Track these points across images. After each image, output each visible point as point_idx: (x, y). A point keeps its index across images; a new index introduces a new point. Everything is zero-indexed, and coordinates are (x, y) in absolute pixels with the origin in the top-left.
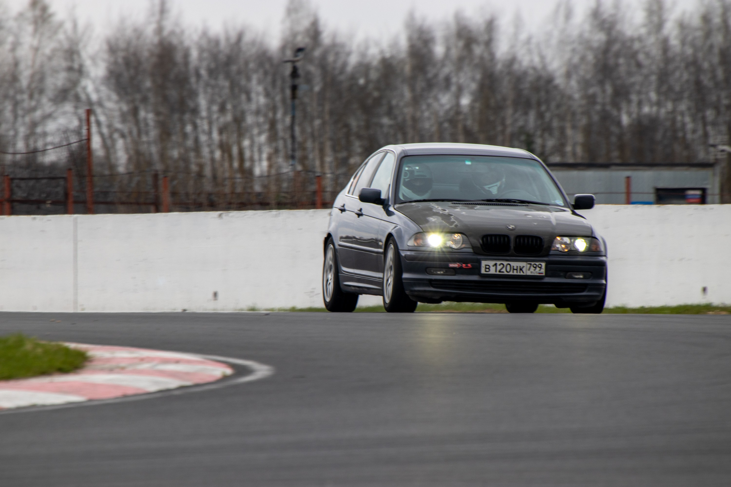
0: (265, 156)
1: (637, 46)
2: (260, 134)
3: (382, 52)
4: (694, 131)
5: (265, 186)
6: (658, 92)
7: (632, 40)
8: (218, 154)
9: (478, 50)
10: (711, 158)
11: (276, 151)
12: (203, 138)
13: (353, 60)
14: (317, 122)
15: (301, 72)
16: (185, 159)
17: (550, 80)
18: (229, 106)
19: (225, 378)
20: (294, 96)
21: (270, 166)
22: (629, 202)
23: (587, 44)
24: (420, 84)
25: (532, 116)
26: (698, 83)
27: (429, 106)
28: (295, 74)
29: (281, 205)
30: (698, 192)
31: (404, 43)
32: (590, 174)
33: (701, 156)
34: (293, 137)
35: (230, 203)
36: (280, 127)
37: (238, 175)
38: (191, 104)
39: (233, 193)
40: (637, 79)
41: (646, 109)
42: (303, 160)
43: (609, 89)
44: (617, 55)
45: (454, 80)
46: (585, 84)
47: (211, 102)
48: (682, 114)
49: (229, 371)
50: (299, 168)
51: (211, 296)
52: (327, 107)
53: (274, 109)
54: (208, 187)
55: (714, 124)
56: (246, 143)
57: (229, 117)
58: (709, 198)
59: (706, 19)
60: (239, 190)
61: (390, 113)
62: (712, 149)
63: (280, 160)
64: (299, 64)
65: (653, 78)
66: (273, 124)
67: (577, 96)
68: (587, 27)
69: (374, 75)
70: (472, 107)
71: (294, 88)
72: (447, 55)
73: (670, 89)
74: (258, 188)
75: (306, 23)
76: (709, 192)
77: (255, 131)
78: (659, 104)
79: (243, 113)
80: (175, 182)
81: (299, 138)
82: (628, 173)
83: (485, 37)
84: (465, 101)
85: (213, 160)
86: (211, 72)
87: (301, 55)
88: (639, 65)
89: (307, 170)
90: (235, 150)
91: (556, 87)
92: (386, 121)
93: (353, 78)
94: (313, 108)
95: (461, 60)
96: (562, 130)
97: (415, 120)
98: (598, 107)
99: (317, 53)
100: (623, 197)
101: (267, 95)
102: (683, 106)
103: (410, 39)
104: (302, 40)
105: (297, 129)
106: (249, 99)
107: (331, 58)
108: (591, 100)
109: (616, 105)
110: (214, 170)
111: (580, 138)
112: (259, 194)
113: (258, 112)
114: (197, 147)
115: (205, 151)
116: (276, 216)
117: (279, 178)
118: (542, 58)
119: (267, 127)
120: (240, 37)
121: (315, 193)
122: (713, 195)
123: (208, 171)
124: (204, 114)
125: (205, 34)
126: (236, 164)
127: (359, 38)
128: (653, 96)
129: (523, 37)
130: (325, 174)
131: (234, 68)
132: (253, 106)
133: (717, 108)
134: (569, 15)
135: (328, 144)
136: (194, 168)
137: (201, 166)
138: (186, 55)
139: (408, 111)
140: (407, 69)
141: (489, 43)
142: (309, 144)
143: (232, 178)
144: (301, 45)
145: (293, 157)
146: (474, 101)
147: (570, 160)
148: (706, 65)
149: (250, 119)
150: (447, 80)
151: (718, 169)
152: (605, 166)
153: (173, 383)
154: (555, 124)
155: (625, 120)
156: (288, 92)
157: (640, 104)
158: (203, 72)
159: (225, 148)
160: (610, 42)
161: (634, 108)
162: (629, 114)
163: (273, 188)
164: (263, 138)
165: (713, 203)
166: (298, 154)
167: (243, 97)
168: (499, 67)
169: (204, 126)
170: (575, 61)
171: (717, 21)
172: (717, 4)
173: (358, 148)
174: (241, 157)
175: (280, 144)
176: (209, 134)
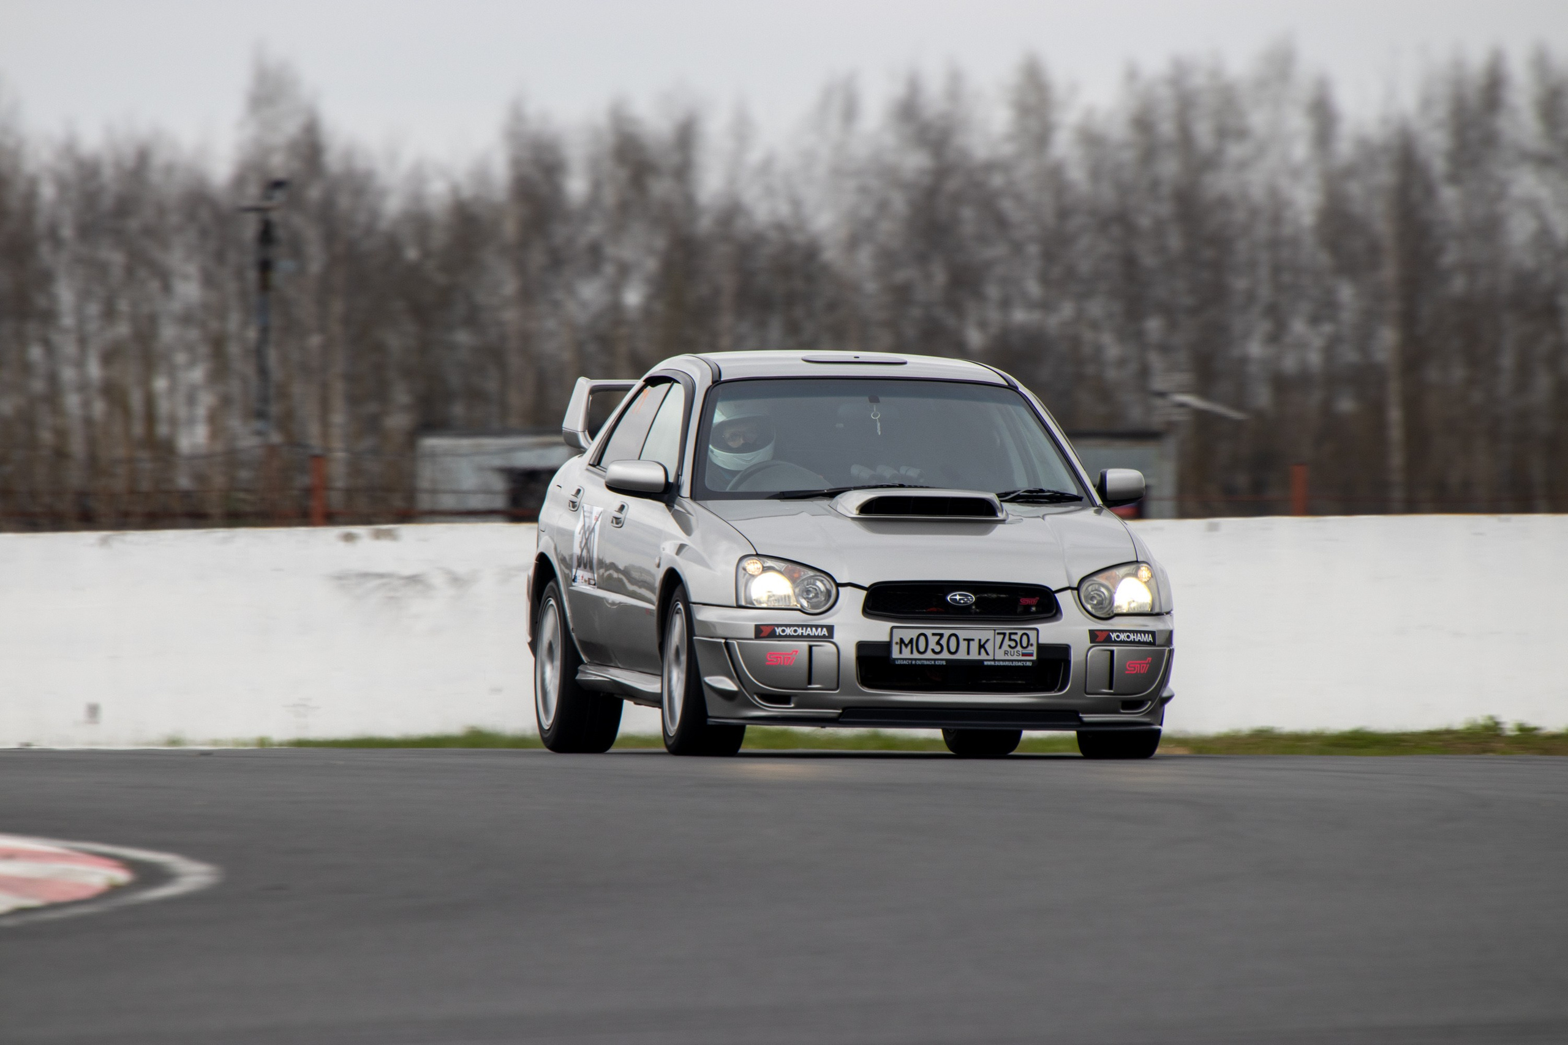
0: (201, 411)
1: (997, 180)
2: (192, 364)
3: (455, 190)
4: (1122, 362)
5: (201, 478)
6: (1044, 279)
7: (990, 167)
8: (99, 407)
9: (660, 188)
10: (1156, 421)
11: (226, 401)
12: (68, 374)
13: (393, 206)
14: (315, 340)
15: (280, 233)
16: (27, 417)
17: (811, 252)
18: (123, 306)
19: (115, 890)
20: (265, 286)
21: (213, 437)
23: (889, 174)
24: (537, 258)
26: (1130, 262)
27: (556, 304)
28: (266, 235)
29: (234, 518)
31: (500, 172)
33: (1136, 415)
34: (263, 372)
35: (126, 515)
36: (234, 349)
37: (143, 454)
38: (41, 302)
39: (133, 492)
40: (998, 251)
41: (1020, 316)
42: (286, 422)
43: (940, 277)
44: (957, 199)
45: (610, 250)
46: (888, 259)
47: (84, 295)
48: (1095, 326)
49: (121, 876)
50: (276, 438)
51: (81, 714)
52: (337, 307)
53: (221, 313)
54: (75, 477)
55: (1165, 348)
56: (161, 384)
57: (122, 330)
58: (1153, 506)
59: (1143, 123)
60: (145, 485)
61: (473, 319)
62: (1159, 402)
63: (235, 423)
64: (275, 216)
65: (1033, 249)
66: (219, 344)
67: (871, 286)
68: (890, 140)
69: (439, 239)
70: (647, 312)
71: (265, 267)
72: (594, 200)
73: (1071, 273)
74: (184, 482)
75: (291, 128)
76: (1154, 493)
77: (181, 358)
78: (1046, 306)
79: (153, 320)
81: (277, 373)
83: (675, 159)
84: (633, 297)
85: (88, 422)
86: (87, 231)
87: (279, 196)
88: (1002, 223)
89: (294, 441)
90: (136, 399)
91: (825, 268)
92: (463, 337)
93: (393, 245)
94: (305, 309)
95: (624, 207)
97: (526, 337)
98: (916, 312)
99: (314, 193)
101: (208, 281)
102: (1096, 308)
103: (516, 163)
104: (279, 165)
105: (273, 356)
106: (167, 288)
107: (344, 202)
108: (902, 295)
109: (955, 306)
110: (92, 442)
112: (186, 494)
113: (186, 319)
114: (53, 397)
115: (72, 401)
116: (224, 541)
117: (232, 459)
118: (796, 203)
119: (203, 350)
120: (143, 157)
121: (308, 492)
122: (1161, 499)
123: (77, 446)
124: (68, 321)
125: (69, 149)
126: (138, 429)
127: (407, 160)
128: (1034, 288)
129: (755, 156)
130: (329, 450)
131: (133, 224)
132: (176, 305)
133: (1168, 311)
134: (850, 112)
135: (339, 388)
136: (46, 436)
137: (61, 434)
138: (31, 195)
139: (510, 315)
140: (510, 228)
141: (684, 171)
142: (297, 389)
143: (131, 460)
144: (280, 174)
145: (261, 415)
146: (651, 298)
148: (1144, 222)
149: (168, 332)
150: (595, 254)
151: (1171, 445)
155: (975, 338)
156: (252, 275)
157: (1006, 304)
158: (67, 232)
159: (112, 392)
160: (942, 172)
161: (994, 316)
162: (983, 325)
163: (219, 481)
164: (197, 374)
165: (1161, 516)
166: (274, 409)
167: (154, 285)
168: (705, 225)
169: (69, 347)
170: (867, 211)
171: (1167, 128)
172: (1164, 93)
173: (402, 395)
174: (150, 417)
175: (235, 387)
176: (80, 364)
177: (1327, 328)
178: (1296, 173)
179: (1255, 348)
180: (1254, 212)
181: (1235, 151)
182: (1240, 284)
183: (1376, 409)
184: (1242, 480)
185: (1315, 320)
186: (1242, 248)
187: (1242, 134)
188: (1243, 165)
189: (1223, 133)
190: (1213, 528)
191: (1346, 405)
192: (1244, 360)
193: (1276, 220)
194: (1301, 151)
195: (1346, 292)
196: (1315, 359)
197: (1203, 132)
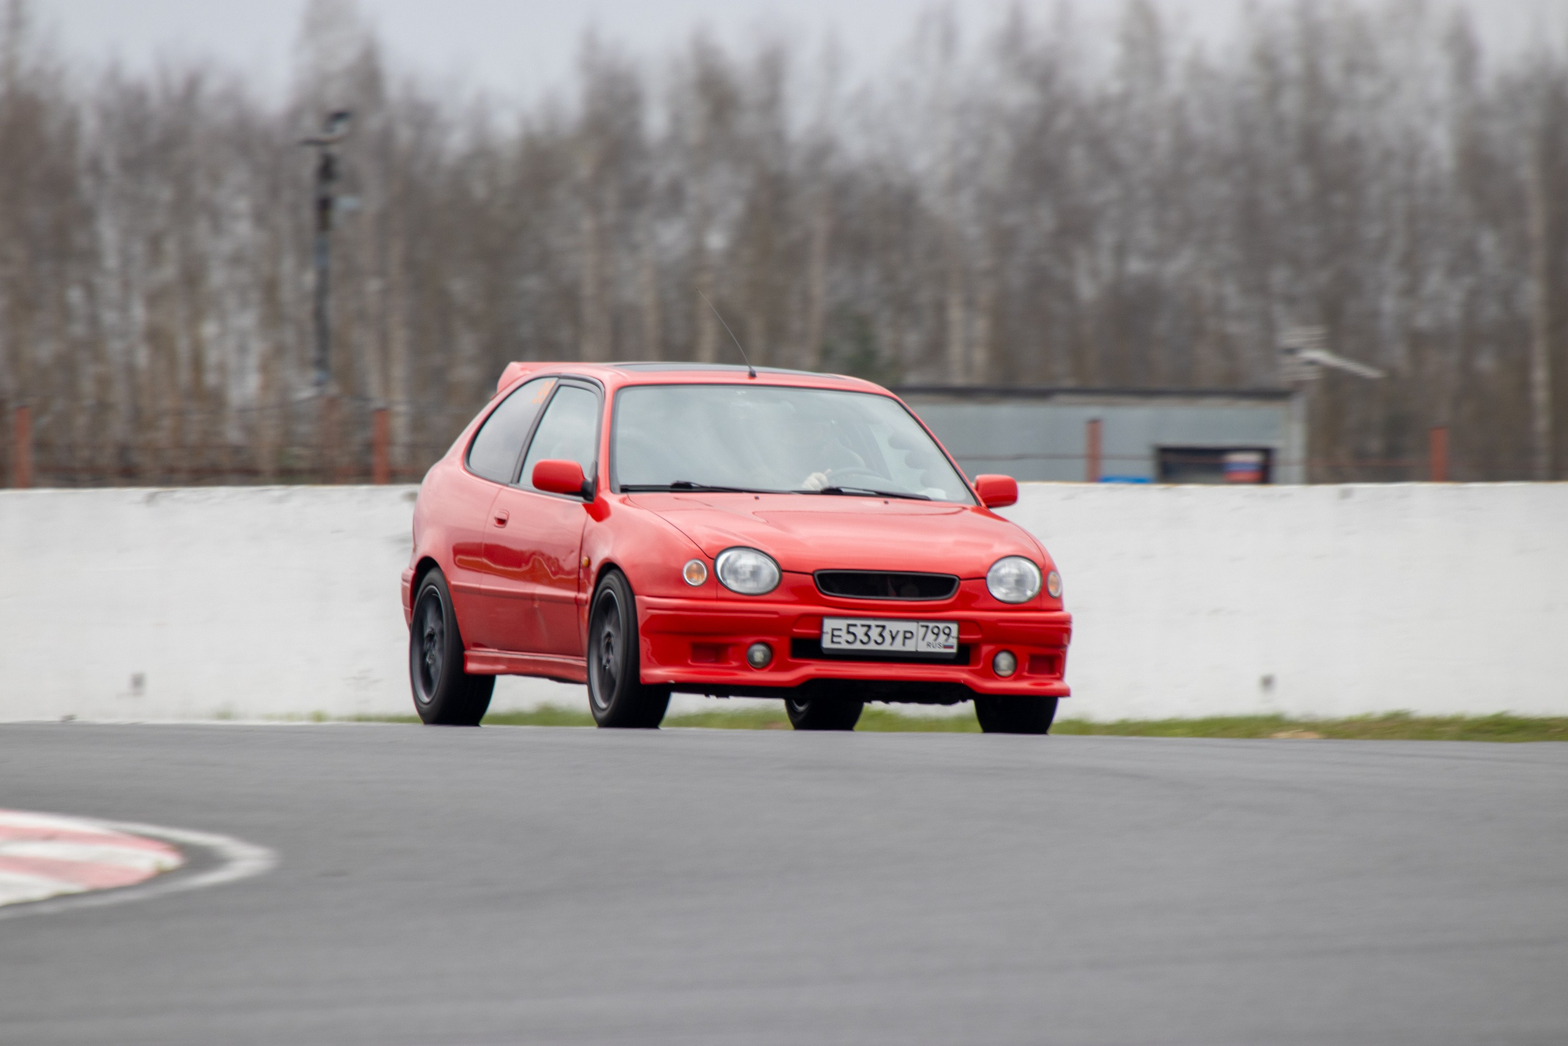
0: (253, 360)
1: (1108, 120)
2: (242, 308)
3: (524, 123)
4: (1245, 315)
5: (250, 430)
6: (1158, 226)
7: (1104, 104)
8: (142, 357)
9: (748, 124)
10: (1282, 378)
11: (279, 351)
12: (110, 317)
14: (373, 285)
15: (341, 167)
16: (67, 364)
17: (910, 193)
18: (170, 246)
19: (162, 875)
20: (324, 225)
21: (265, 387)
22: (1095, 476)
23: (992, 111)
24: (610, 196)
25: (871, 277)
27: (635, 246)
28: (327, 170)
29: (288, 475)
30: (1253, 458)
31: (573, 105)
32: (1007, 412)
33: (1260, 371)
34: (322, 319)
35: (172, 469)
36: (287, 293)
37: (192, 405)
38: (80, 239)
39: (178, 445)
40: (1110, 191)
41: (1136, 266)
42: (346, 374)
43: (1046, 219)
44: (1067, 138)
45: (693, 189)
46: (992, 203)
47: (128, 233)
48: (1215, 276)
49: (170, 860)
50: (333, 389)
51: (125, 685)
52: (397, 249)
53: (274, 256)
54: (118, 429)
55: (1290, 300)
56: (209, 330)
57: (169, 272)
58: (1280, 471)
59: (1266, 57)
60: (193, 437)
61: (544, 265)
62: (1287, 360)
63: (289, 371)
64: (335, 150)
65: (1145, 195)
66: (270, 288)
67: (973, 231)
68: (993, 74)
69: (505, 177)
70: (732, 255)
71: (324, 205)
72: (674, 140)
73: (1189, 219)
74: (233, 435)
75: (347, 55)
76: (1280, 457)
77: (231, 301)
78: (1162, 254)
79: (202, 261)
80: (45, 420)
81: (335, 320)
82: (1093, 410)
83: (764, 93)
84: (717, 240)
85: (131, 370)
86: (133, 166)
87: (341, 128)
88: (1113, 167)
89: (353, 389)
90: (183, 346)
91: (924, 212)
92: (532, 283)
93: (459, 182)
94: (365, 251)
95: (708, 146)
96: (940, 307)
97: (605, 283)
98: (1021, 260)
99: (373, 124)
100: (1081, 465)
101: (260, 218)
103: (589, 96)
104: (336, 97)
105: (332, 304)
106: (218, 228)
107: (404, 135)
108: (1006, 239)
109: (1062, 253)
110: (134, 392)
111: (981, 326)
112: (237, 450)
113: (236, 260)
114: (94, 345)
115: (115, 347)
116: (280, 500)
117: (288, 413)
118: (893, 140)
119: (255, 296)
120: (193, 85)
121: (370, 447)
122: (1289, 463)
123: (119, 394)
124: (111, 262)
125: (113, 75)
126: (184, 376)
127: (470, 90)
128: (1146, 234)
129: (850, 85)
130: (390, 403)
131: (180, 157)
132: (225, 246)
133: (1296, 262)
134: (949, 44)
135: (400, 336)
136: (87, 386)
137: (105, 383)
138: (72, 126)
139: (585, 259)
140: (584, 169)
141: (772, 105)
142: (356, 335)
143: (178, 412)
144: (336, 106)
145: (320, 364)
146: (736, 241)
147: (958, 380)
149: (217, 277)
150: (675, 196)
151: (1298, 407)
152: (1042, 394)
153: (39, 887)
154: (925, 296)
155: (1087, 290)
156: (308, 215)
157: (1121, 252)
158: (110, 165)
159: (156, 337)
160: (1051, 108)
161: (1106, 263)
162: (1095, 273)
163: (270, 434)
164: (247, 320)
165: (1287, 482)
166: (334, 359)
167: (204, 223)
168: (795, 165)
169: (110, 288)
170: (969, 151)
171: (1293, 65)
172: (1287, 25)
173: (467, 343)
174: (197, 363)
175: (289, 336)
176: (124, 308)
177: (1468, 281)
178: (1432, 111)
179: (1389, 304)
180: (1388, 156)
181: (1367, 87)
182: (1373, 231)
183: (1523, 368)
184: (1375, 444)
185: (1453, 271)
186: (1375, 192)
187: (1373, 69)
188: (1377, 103)
189: (1351, 68)
190: (1346, 495)
191: (1486, 362)
192: (1375, 315)
193: (1412, 161)
194: (1440, 88)
195: (1488, 242)
196: (1453, 313)
197: (1332, 68)
